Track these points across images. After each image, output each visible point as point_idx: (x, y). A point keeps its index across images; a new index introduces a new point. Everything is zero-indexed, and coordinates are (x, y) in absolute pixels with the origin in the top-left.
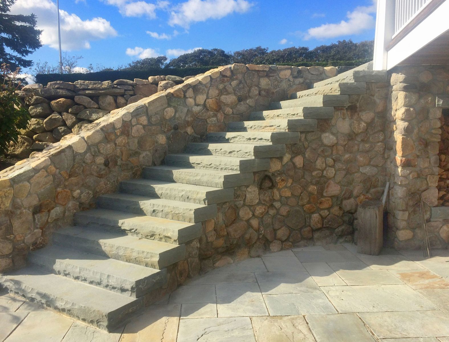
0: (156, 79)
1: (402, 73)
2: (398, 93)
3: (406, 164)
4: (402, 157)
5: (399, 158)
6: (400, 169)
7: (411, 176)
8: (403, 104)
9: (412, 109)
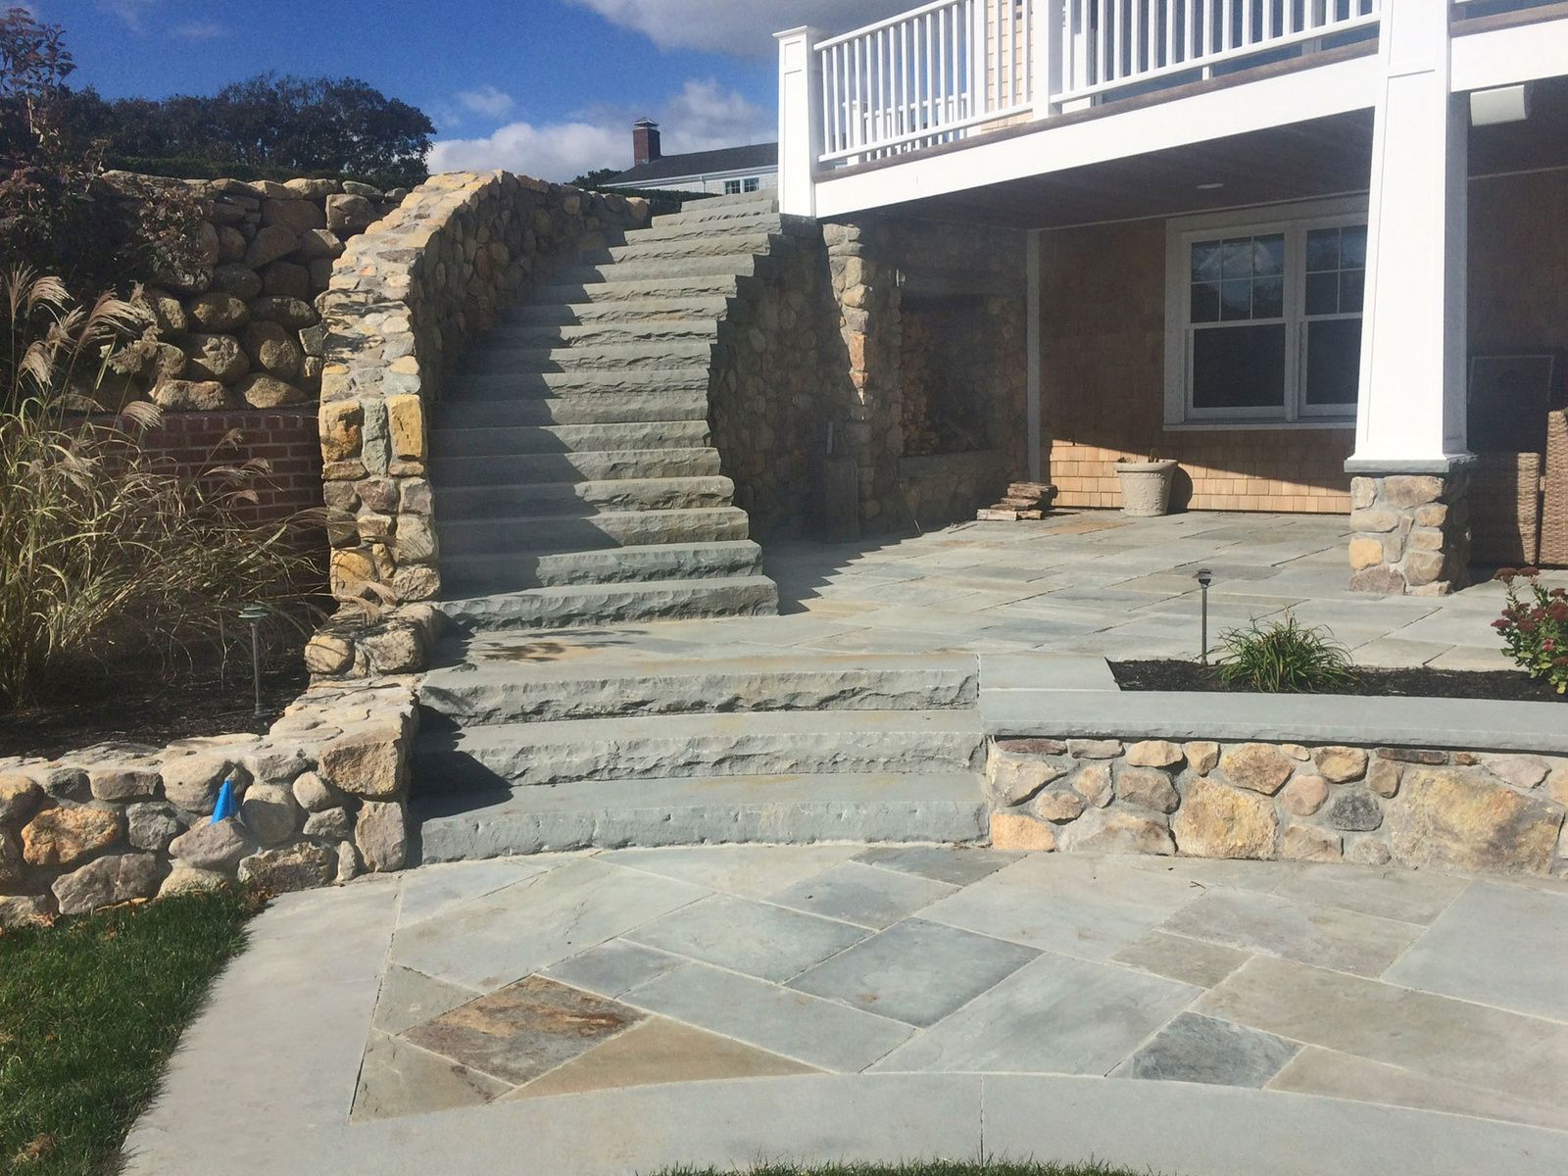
0: (321, 189)
1: (856, 225)
2: (847, 260)
3: (869, 386)
4: (864, 371)
5: (857, 375)
6: (861, 394)
7: (874, 405)
8: (859, 280)
9: (871, 289)
